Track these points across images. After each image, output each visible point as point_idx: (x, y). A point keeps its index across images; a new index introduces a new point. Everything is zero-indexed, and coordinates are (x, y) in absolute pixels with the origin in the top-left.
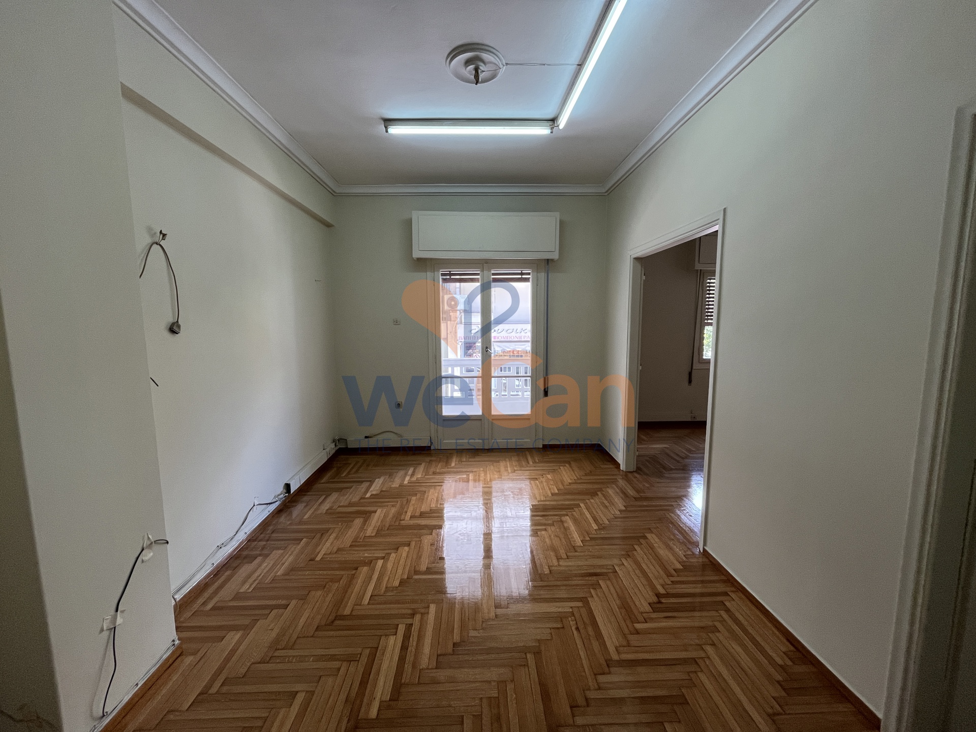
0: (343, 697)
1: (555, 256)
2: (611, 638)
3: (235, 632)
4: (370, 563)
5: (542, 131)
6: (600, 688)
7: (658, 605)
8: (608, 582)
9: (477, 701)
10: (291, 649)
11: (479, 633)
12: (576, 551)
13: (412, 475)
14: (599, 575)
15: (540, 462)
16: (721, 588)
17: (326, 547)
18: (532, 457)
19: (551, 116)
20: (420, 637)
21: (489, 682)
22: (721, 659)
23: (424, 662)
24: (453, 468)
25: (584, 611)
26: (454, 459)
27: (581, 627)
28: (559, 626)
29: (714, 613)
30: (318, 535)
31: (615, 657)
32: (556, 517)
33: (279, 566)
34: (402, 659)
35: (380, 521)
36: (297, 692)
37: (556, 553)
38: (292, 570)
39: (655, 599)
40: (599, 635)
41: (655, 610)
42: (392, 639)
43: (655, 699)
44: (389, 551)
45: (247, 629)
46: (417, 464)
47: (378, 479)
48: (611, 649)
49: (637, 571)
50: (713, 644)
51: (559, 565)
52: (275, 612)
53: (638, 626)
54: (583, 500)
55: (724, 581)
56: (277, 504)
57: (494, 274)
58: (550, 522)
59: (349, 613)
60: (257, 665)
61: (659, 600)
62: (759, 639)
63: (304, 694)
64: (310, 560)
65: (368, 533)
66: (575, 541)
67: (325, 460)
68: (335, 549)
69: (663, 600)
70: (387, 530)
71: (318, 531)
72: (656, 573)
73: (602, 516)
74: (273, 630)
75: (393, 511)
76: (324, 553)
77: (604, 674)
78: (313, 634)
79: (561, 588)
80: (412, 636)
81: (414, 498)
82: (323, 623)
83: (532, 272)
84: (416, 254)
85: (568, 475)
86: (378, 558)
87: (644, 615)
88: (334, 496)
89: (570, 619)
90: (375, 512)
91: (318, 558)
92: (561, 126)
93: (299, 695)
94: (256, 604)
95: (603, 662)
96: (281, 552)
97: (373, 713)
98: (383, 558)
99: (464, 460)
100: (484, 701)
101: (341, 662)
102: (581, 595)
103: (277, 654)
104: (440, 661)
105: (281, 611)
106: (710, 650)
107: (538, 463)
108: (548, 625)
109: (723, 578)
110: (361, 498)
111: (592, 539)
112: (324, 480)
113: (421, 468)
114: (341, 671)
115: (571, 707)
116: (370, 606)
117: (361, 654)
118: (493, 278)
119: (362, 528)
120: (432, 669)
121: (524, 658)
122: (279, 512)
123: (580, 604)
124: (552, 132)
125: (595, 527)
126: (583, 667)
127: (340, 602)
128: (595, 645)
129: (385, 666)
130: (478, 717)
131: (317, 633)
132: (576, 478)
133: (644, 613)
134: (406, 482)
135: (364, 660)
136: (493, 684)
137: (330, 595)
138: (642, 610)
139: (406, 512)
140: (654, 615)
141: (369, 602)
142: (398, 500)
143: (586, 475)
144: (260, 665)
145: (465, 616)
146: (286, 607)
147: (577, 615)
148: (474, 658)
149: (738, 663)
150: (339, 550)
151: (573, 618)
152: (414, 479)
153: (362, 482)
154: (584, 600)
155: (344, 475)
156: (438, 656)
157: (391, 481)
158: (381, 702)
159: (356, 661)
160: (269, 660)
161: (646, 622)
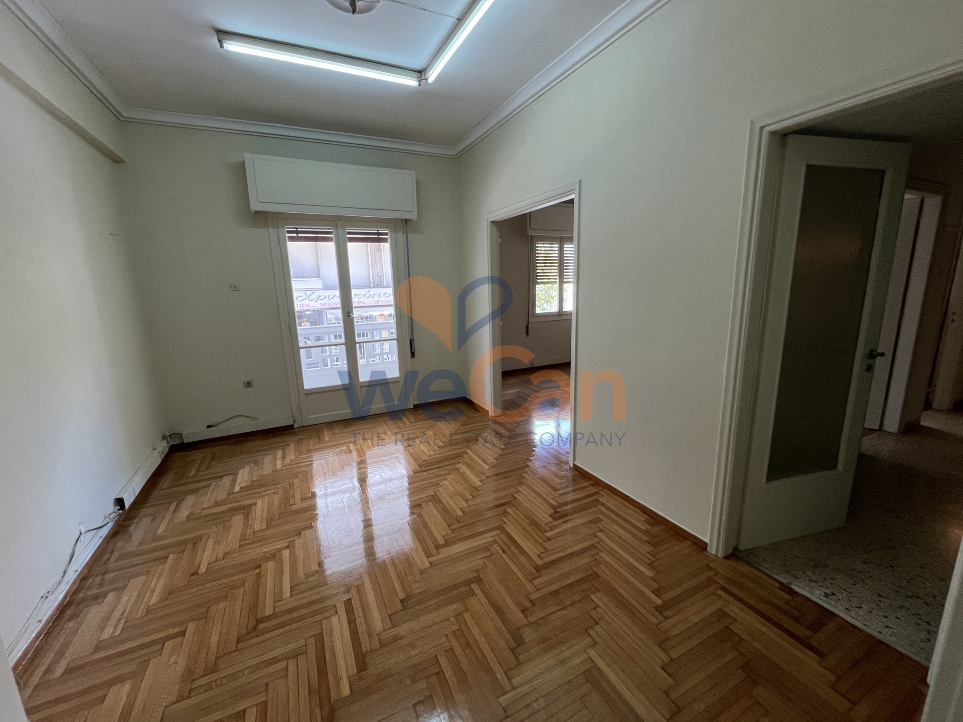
0: (304, 691)
1: (413, 216)
2: (532, 550)
3: (119, 685)
4: (274, 556)
5: (411, 82)
6: (538, 590)
7: (557, 515)
8: (513, 508)
9: (444, 639)
10: (213, 673)
11: (421, 584)
12: (478, 491)
13: (283, 458)
14: (505, 505)
15: (416, 421)
16: (593, 490)
17: (206, 557)
18: (407, 418)
19: (418, 67)
20: (364, 607)
21: (448, 619)
22: (609, 538)
23: (378, 625)
24: (327, 442)
25: (503, 536)
26: (326, 433)
27: (506, 549)
28: (489, 554)
29: (594, 509)
30: (190, 546)
31: (540, 562)
32: (451, 466)
33: (148, 594)
34: (354, 633)
35: (265, 512)
36: (244, 710)
37: (462, 496)
38: (170, 593)
39: (553, 511)
40: (522, 551)
41: (555, 519)
42: (335, 620)
43: (578, 582)
44: (292, 539)
45: (137, 675)
46: (285, 446)
47: (242, 470)
48: (535, 558)
49: (532, 494)
50: (601, 531)
51: (469, 506)
52: (168, 644)
53: (548, 534)
54: (467, 447)
55: (592, 485)
56: (110, 525)
57: (349, 233)
58: (446, 472)
59: (271, 612)
60: (175, 706)
61: (556, 511)
62: (628, 518)
63: (254, 709)
64: (191, 576)
65: (257, 526)
66: (474, 483)
67: (160, 461)
68: (221, 556)
69: (559, 510)
70: (279, 518)
71: (186, 542)
72: (546, 491)
73: (488, 457)
74: (177, 663)
75: (277, 499)
76: (207, 563)
77: (537, 578)
78: (236, 648)
79: (478, 523)
80: (355, 609)
81: (296, 480)
82: (244, 631)
83: (390, 232)
84: (255, 206)
85: (446, 428)
86: (280, 550)
87: (549, 525)
88: (190, 500)
89: (495, 546)
90: (255, 504)
91: (203, 569)
92: (430, 80)
93: (247, 712)
94: (135, 645)
95: (532, 569)
96: (141, 579)
97: (346, 690)
98: (288, 547)
99: (338, 432)
100: (450, 636)
101: (286, 661)
102: (497, 524)
103: (196, 684)
104: (393, 619)
105: (179, 639)
106: (600, 535)
107: (413, 422)
108: (479, 557)
109: (592, 482)
110: (229, 495)
111: (487, 477)
112: (165, 485)
113: (291, 448)
114: (289, 669)
115: (522, 611)
116: (294, 598)
117: (306, 645)
118: (348, 237)
119: (246, 526)
120: (388, 630)
121: (469, 590)
122: (115, 534)
123: (498, 532)
124: (419, 85)
125: (487, 467)
126: (519, 579)
127: (255, 606)
128: (523, 559)
129: (338, 645)
130: (450, 651)
131: (239, 645)
132: (455, 430)
133: (549, 523)
134: (279, 466)
135: (312, 650)
136: (452, 619)
137: (239, 603)
138: (546, 521)
139: (294, 496)
140: (555, 523)
141: (291, 595)
142: (278, 486)
143: (463, 425)
144: (178, 704)
145: (401, 574)
146: (183, 633)
147: (500, 542)
148: (426, 605)
149: (621, 538)
150: (226, 554)
151: (497, 544)
152: (287, 461)
153: (222, 477)
154: (500, 528)
155: (192, 474)
156: (390, 616)
157: (260, 469)
158: (349, 678)
159: (303, 653)
160: (189, 694)
161: (553, 530)
